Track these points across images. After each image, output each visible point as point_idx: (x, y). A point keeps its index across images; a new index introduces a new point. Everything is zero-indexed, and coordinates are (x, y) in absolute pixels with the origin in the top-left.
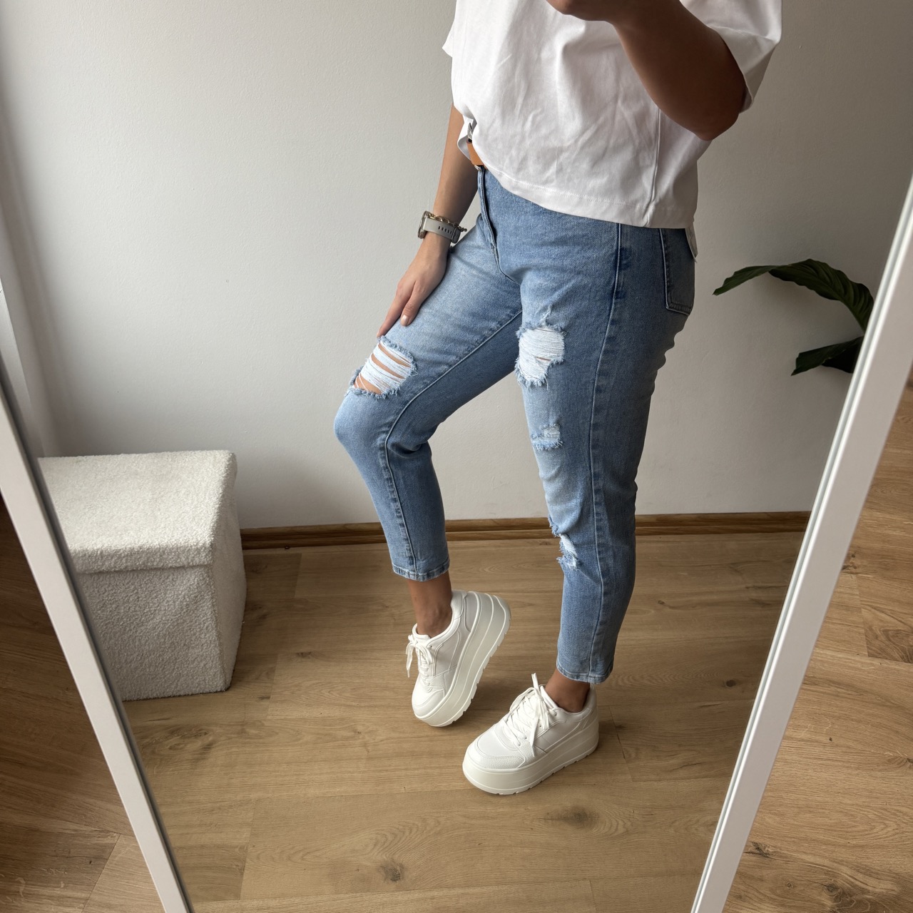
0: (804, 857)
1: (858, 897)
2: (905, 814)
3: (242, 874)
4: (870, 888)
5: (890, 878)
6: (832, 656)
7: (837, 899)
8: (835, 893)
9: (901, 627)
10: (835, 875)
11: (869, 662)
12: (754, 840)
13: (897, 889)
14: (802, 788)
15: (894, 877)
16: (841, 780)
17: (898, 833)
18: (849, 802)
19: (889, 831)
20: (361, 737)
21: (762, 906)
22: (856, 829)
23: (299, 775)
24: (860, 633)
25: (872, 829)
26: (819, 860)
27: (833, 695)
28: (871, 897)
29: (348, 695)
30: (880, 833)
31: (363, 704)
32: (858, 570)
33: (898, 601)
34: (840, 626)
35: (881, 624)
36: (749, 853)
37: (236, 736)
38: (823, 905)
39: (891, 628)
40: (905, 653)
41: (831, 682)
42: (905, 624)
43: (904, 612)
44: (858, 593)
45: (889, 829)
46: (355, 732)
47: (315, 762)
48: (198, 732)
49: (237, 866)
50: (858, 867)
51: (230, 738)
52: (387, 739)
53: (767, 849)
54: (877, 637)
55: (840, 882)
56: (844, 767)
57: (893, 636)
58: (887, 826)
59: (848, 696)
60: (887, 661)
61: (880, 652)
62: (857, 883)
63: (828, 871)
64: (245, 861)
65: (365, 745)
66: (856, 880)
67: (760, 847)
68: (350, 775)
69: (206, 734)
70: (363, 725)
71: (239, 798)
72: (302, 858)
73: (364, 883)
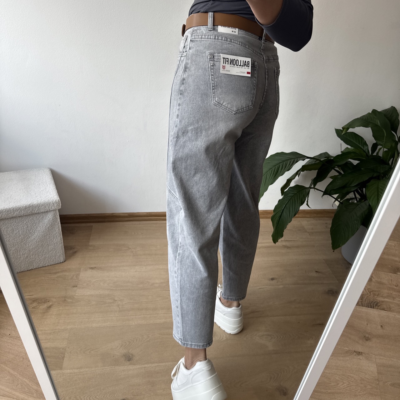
2: (352, 377)
3: (63, 359)
17: (348, 387)
20: (117, 302)
25: (337, 385)
29: (112, 285)
30: (341, 386)
31: (118, 289)
37: (62, 302)
45: (345, 385)
46: (114, 300)
47: (96, 313)
48: (45, 300)
49: (61, 356)
51: (59, 303)
52: (128, 303)
64: (65, 354)
65: (118, 306)
68: (111, 318)
69: (48, 301)
70: (118, 297)
71: (62, 328)
72: (90, 353)
73: (116, 362)
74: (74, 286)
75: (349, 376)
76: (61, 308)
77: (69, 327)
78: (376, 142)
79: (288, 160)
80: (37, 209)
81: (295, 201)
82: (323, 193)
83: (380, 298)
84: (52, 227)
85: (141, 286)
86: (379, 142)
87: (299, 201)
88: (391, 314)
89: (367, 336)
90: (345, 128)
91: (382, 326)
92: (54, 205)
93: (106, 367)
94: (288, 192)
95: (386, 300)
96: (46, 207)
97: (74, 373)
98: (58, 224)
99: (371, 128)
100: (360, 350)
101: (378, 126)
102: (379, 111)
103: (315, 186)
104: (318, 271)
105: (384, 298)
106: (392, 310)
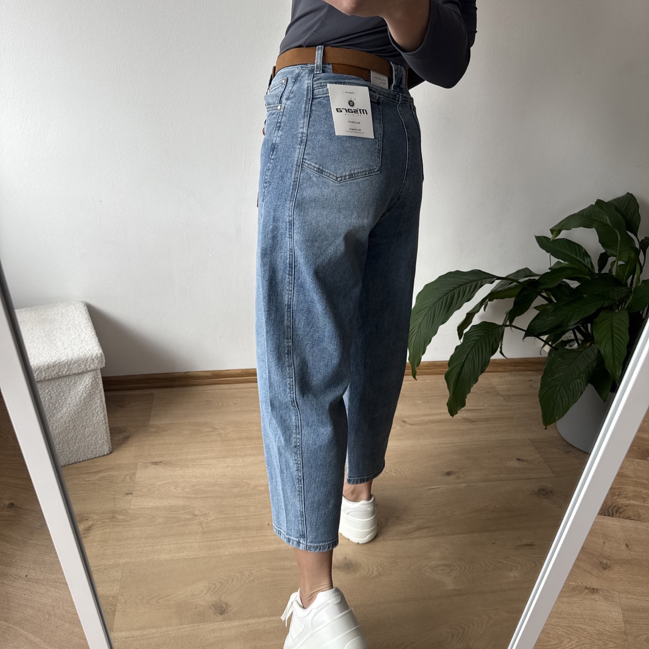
3: (114, 615)
20: (198, 518)
23: (154, 546)
29: (188, 490)
31: (199, 496)
37: (109, 520)
46: (194, 515)
47: (165, 536)
48: (81, 519)
49: (111, 609)
51: (104, 522)
52: (216, 519)
64: (116, 606)
65: (201, 524)
68: (190, 544)
69: (86, 520)
70: (199, 510)
71: (111, 563)
72: (157, 602)
73: (200, 617)
74: (127, 494)
75: (579, 627)
76: (107, 530)
77: (122, 561)
78: (604, 251)
79: (467, 283)
80: (66, 370)
81: (482, 349)
82: (524, 333)
83: (622, 500)
84: (90, 397)
85: (236, 490)
86: (610, 251)
87: (488, 348)
88: (641, 526)
89: (605, 561)
90: (555, 230)
91: (627, 546)
92: (93, 361)
93: (185, 626)
94: (471, 334)
95: (632, 502)
96: (82, 365)
97: (133, 637)
98: (100, 392)
99: (596, 229)
100: (595, 586)
101: (608, 225)
102: (606, 202)
103: (511, 322)
104: (520, 458)
105: (629, 500)
106: (642, 518)
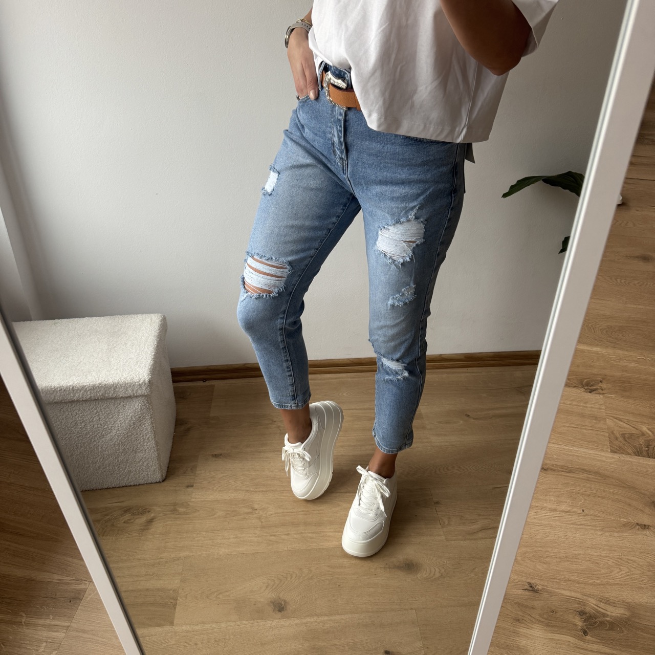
0: (563, 592)
1: (600, 620)
2: (635, 562)
3: (175, 608)
4: (609, 613)
5: (622, 606)
6: (585, 452)
7: (586, 620)
8: (584, 617)
9: (634, 431)
10: (584, 605)
11: (611, 456)
12: (528, 581)
13: (627, 613)
14: (562, 545)
15: (626, 606)
16: (590, 539)
17: (629, 575)
18: (595, 554)
19: (623, 574)
20: (257, 512)
21: (533, 626)
22: (599, 572)
23: (214, 539)
24: (604, 436)
25: (611, 572)
26: (573, 594)
27: (584, 479)
28: (609, 619)
29: (248, 483)
30: (617, 575)
31: (258, 490)
32: (604, 392)
33: (632, 413)
34: (591, 431)
35: (620, 429)
36: (525, 590)
37: (170, 513)
38: (576, 625)
39: (627, 433)
40: (637, 450)
41: (584, 471)
42: (637, 429)
43: (636, 420)
44: (604, 407)
45: (623, 572)
46: (253, 509)
47: (225, 530)
48: (143, 511)
49: (171, 602)
50: (600, 598)
51: (166, 515)
52: (275, 514)
53: (537, 587)
54: (617, 439)
55: (588, 609)
56: (592, 529)
57: (628, 438)
58: (621, 570)
59: (596, 480)
60: (623, 455)
61: (618, 449)
62: (600, 609)
63: (580, 602)
64: (177, 599)
65: (260, 518)
66: (599, 607)
67: (533, 585)
68: (249, 539)
69: (149, 512)
70: (259, 504)
71: (172, 556)
72: (216, 597)
73: (259, 613)
74: (188, 486)
75: (629, 559)
76: (168, 523)
77: (182, 554)
